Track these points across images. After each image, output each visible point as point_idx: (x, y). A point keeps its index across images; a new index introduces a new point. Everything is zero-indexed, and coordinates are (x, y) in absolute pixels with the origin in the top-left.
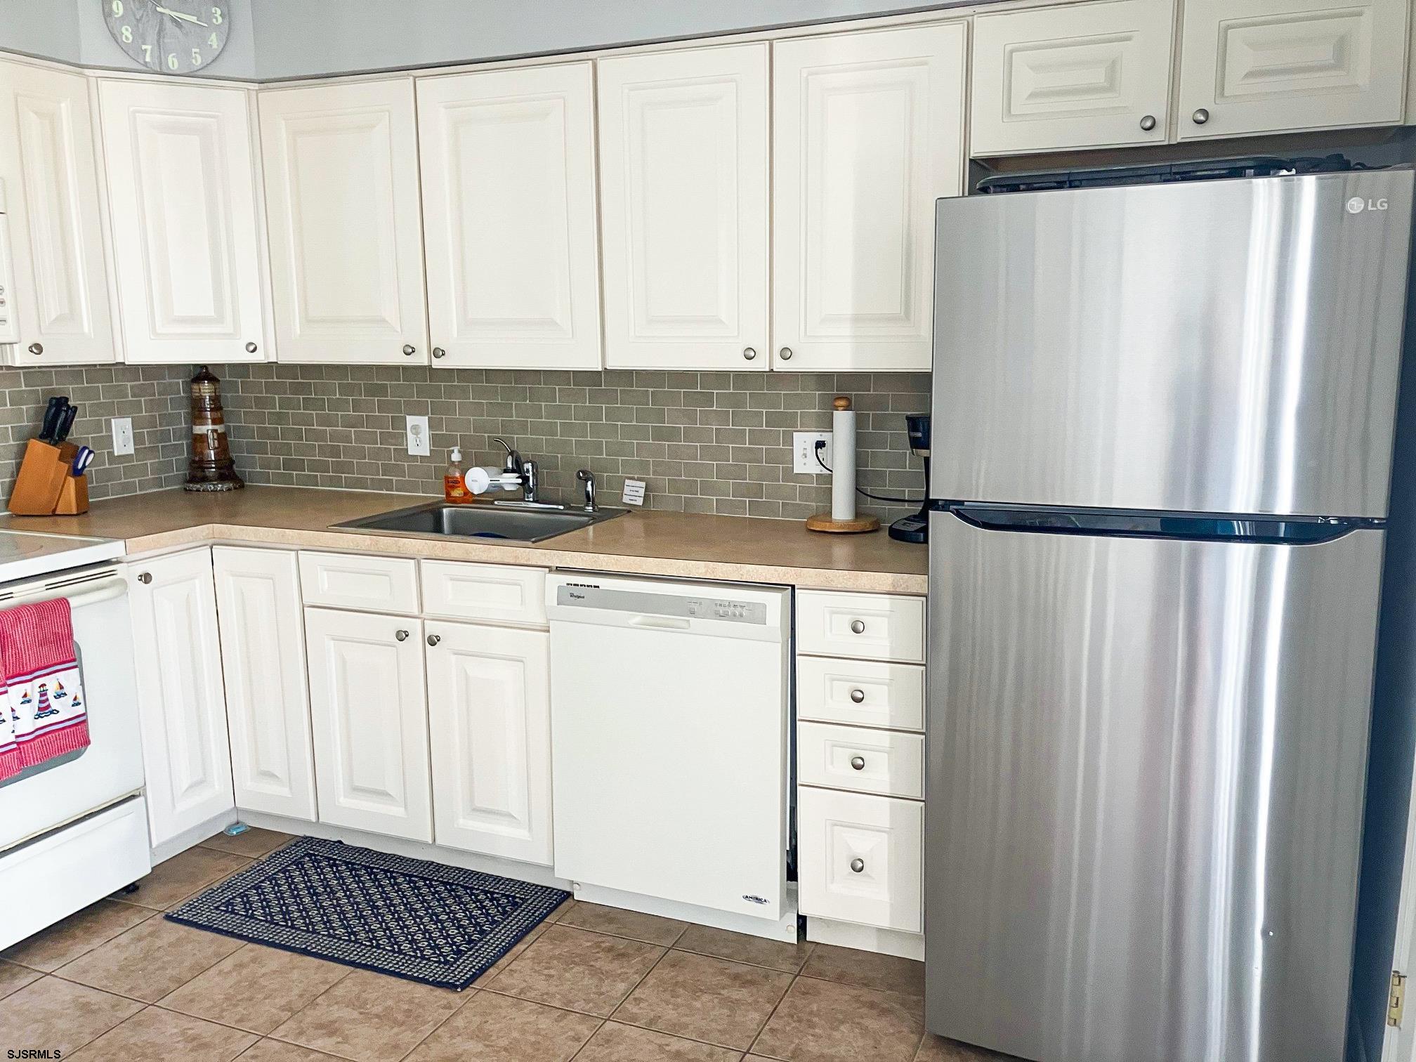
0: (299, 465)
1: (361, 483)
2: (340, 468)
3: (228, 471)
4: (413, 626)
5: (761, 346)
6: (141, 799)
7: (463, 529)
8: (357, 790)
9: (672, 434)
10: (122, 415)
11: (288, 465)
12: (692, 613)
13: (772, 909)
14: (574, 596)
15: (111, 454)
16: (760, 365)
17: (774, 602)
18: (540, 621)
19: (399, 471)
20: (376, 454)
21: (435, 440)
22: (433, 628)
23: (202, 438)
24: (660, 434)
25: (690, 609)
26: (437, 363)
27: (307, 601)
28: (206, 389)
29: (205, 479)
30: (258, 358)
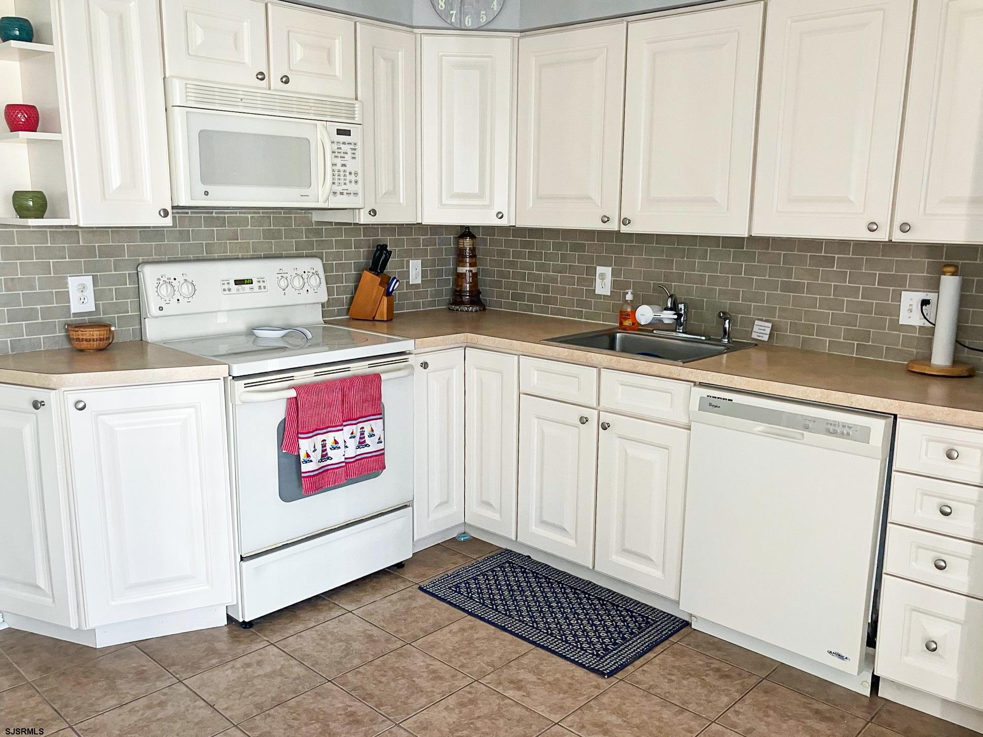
0: (520, 297)
1: (560, 312)
2: (548, 301)
3: (476, 299)
4: (592, 415)
5: (883, 220)
6: (411, 508)
7: (630, 349)
8: (544, 523)
9: (797, 288)
10: (416, 258)
11: (515, 297)
12: (806, 428)
13: (852, 665)
14: (711, 405)
15: (408, 283)
16: (881, 236)
17: (879, 427)
18: (684, 420)
19: (586, 304)
20: (574, 292)
21: (615, 284)
22: (606, 418)
23: (461, 276)
24: (787, 287)
25: (806, 425)
26: (624, 229)
27: (522, 389)
28: (467, 243)
29: (462, 303)
30: (504, 222)
